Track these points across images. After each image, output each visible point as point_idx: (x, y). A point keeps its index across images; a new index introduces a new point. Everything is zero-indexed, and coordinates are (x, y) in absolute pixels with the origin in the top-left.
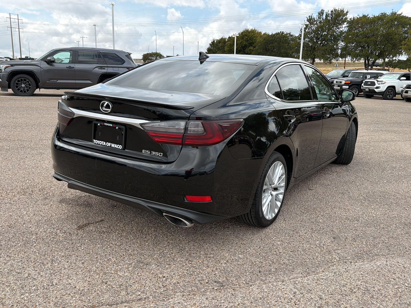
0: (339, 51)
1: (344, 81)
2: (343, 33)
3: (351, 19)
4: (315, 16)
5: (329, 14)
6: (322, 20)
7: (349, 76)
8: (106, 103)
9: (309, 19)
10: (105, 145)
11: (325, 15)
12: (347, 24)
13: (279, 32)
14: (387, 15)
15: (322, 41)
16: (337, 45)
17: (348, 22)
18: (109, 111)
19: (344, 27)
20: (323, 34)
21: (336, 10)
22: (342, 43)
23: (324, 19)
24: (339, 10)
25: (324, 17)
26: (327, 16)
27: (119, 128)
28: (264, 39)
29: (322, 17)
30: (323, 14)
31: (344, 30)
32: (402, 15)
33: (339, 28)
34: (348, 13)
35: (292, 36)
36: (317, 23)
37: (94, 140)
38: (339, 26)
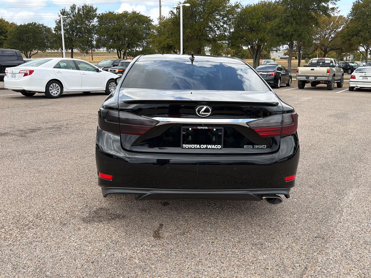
0: (94, 43)
1: (117, 70)
2: (96, 27)
3: (100, 14)
4: (68, 10)
5: (80, 9)
6: (75, 14)
7: (119, 65)
8: (205, 107)
9: (62, 12)
10: (199, 148)
11: (77, 9)
12: (97, 19)
13: (31, 23)
14: (129, 13)
15: (77, 33)
16: (92, 37)
17: (98, 17)
18: (209, 115)
19: (95, 22)
20: (78, 27)
21: (86, 6)
22: (96, 36)
23: (77, 13)
24: (89, 6)
25: (76, 11)
26: (79, 10)
27: (217, 130)
28: (17, 29)
29: (74, 11)
30: (75, 8)
31: (96, 24)
32: (140, 14)
33: (90, 23)
34: (97, 10)
35: (45, 27)
36: (70, 16)
37: (184, 145)
38: (91, 21)
